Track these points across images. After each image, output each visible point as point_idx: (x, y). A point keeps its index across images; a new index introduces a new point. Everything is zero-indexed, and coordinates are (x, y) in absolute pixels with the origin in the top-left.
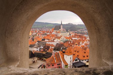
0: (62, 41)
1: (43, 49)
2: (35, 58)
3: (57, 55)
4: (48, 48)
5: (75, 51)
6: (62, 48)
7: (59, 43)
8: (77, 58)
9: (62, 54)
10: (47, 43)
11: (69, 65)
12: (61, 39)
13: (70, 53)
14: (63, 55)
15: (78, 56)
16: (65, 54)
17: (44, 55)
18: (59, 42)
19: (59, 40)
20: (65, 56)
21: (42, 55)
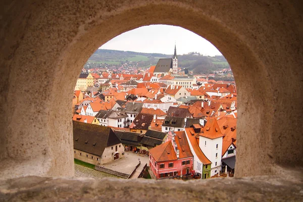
0: (180, 99)
1: (135, 122)
2: (118, 146)
3: (181, 138)
4: (149, 118)
5: (225, 128)
6: (185, 120)
7: (176, 106)
8: (232, 146)
9: (193, 135)
10: (143, 106)
11: (213, 166)
12: (177, 96)
14: (197, 139)
15: (234, 140)
17: (140, 138)
18: (174, 104)
19: (173, 100)
20: (202, 140)
21: (135, 139)
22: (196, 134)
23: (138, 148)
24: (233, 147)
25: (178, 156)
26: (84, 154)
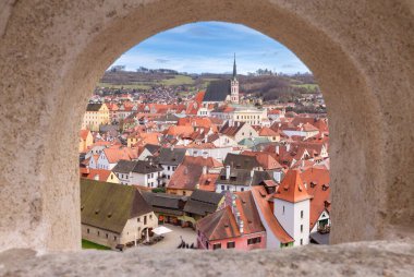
2: (148, 215)
3: (246, 203)
5: (312, 185)
6: (252, 174)
7: (237, 152)
8: (325, 213)
9: (264, 196)
10: (187, 154)
11: (296, 244)
12: (239, 137)
13: (298, 193)
14: (271, 203)
15: (327, 204)
16: (276, 195)
17: (182, 203)
18: (235, 149)
19: (233, 142)
21: (175, 205)
22: (268, 196)
23: (179, 218)
24: (327, 216)
25: (242, 231)
26: (94, 231)
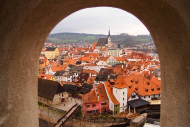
0: (109, 63)
1: (78, 78)
2: (64, 93)
3: (101, 89)
4: (87, 76)
5: (132, 81)
6: (109, 77)
7: (105, 68)
9: (109, 86)
10: (84, 68)
11: (121, 106)
12: (108, 61)
13: (122, 85)
14: (112, 89)
15: (136, 89)
16: (114, 86)
17: (79, 88)
18: (105, 66)
19: (105, 64)
20: (114, 90)
21: (76, 89)
22: (111, 86)
23: (77, 94)
24: (135, 94)
25: (98, 100)
26: (43, 99)
